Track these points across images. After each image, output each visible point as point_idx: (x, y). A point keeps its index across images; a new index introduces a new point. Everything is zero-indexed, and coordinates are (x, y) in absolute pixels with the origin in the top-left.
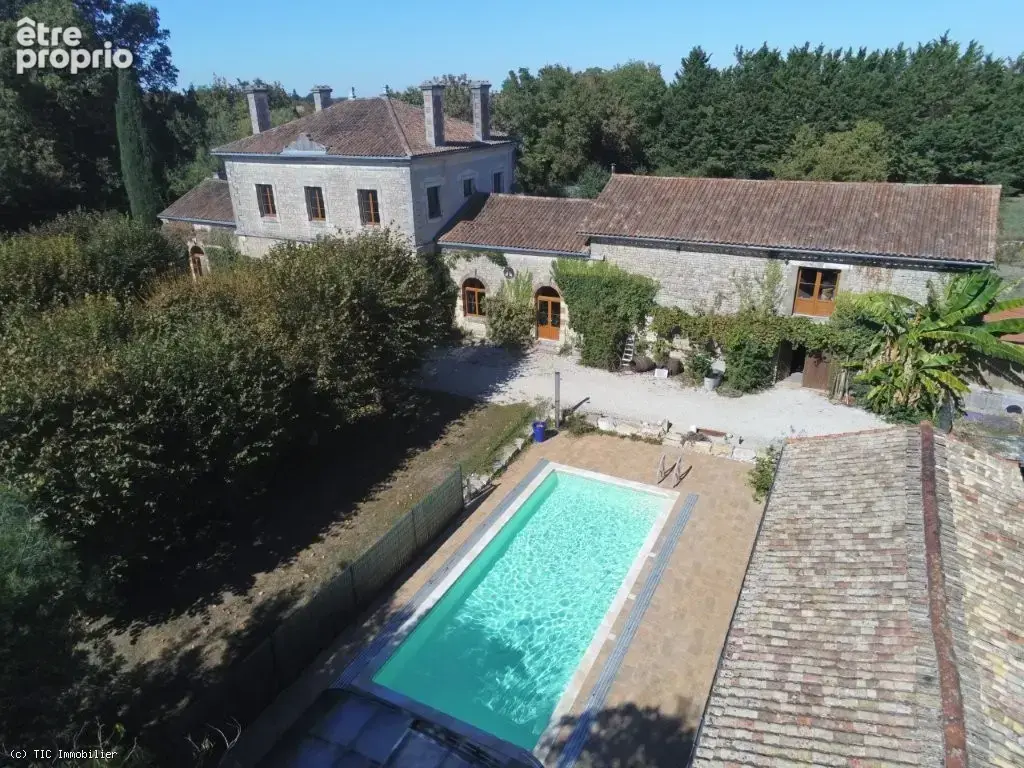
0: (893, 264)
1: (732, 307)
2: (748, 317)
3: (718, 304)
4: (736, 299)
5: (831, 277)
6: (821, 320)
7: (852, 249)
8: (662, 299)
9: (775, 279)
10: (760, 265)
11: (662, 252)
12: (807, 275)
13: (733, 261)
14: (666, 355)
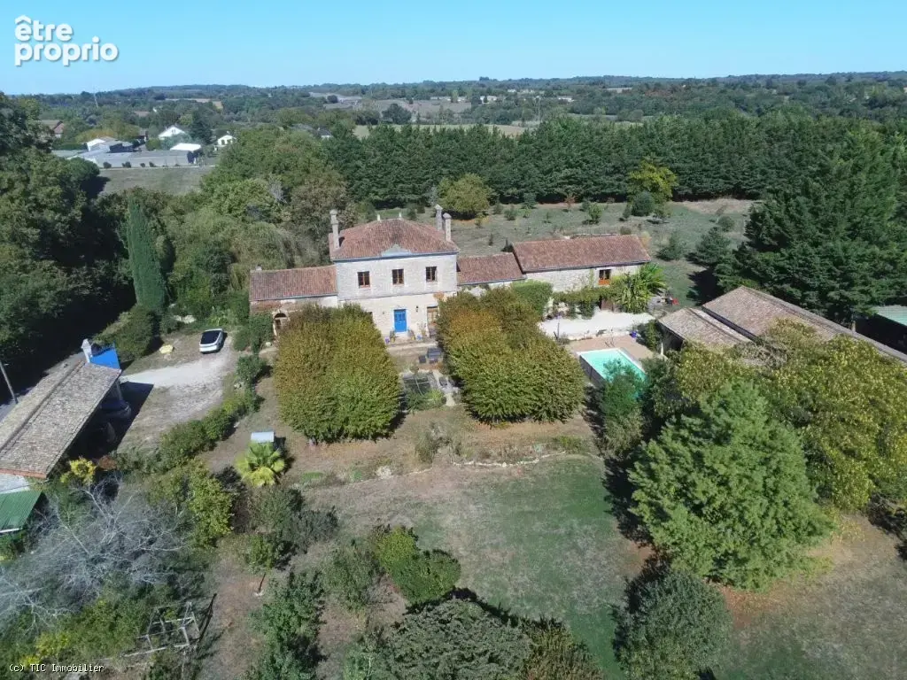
0: (625, 265)
1: (578, 288)
2: (585, 291)
3: (574, 287)
4: (581, 284)
5: (608, 272)
6: (608, 286)
7: (615, 262)
8: (555, 290)
9: (592, 275)
10: (586, 272)
11: (554, 272)
12: (601, 272)
13: (578, 271)
14: (557, 311)
